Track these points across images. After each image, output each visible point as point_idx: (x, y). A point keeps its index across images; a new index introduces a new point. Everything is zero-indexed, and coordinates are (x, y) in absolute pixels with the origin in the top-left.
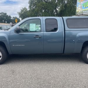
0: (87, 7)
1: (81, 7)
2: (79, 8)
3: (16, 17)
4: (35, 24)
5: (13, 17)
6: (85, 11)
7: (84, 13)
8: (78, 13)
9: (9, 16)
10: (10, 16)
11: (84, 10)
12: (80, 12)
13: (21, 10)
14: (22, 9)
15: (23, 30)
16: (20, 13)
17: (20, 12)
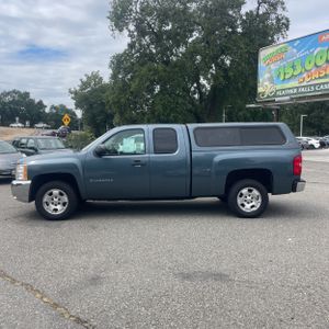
0: (289, 78)
1: (271, 80)
2: (266, 83)
3: (61, 105)
5: (53, 107)
6: (282, 90)
8: (263, 95)
9: (37, 101)
10: (40, 103)
12: (267, 93)
13: (80, 83)
14: (85, 79)
15: (109, 151)
16: (76, 93)
17: (78, 88)
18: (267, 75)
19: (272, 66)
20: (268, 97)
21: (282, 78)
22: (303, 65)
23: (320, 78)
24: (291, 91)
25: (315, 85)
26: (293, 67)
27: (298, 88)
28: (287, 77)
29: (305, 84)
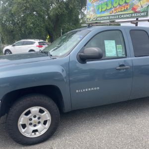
0: (104, 11)
2: (91, 13)
4: (114, 41)
6: (100, 17)
7: (99, 20)
8: (89, 20)
11: (98, 15)
12: (92, 18)
18: (92, 9)
19: (95, 4)
20: (92, 20)
21: (100, 11)
22: (112, 4)
23: (121, 11)
24: (106, 18)
25: (118, 15)
26: (107, 5)
27: (109, 16)
28: (103, 10)
29: (113, 14)
